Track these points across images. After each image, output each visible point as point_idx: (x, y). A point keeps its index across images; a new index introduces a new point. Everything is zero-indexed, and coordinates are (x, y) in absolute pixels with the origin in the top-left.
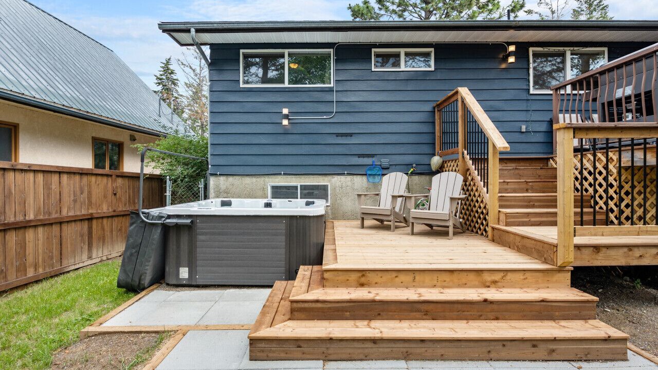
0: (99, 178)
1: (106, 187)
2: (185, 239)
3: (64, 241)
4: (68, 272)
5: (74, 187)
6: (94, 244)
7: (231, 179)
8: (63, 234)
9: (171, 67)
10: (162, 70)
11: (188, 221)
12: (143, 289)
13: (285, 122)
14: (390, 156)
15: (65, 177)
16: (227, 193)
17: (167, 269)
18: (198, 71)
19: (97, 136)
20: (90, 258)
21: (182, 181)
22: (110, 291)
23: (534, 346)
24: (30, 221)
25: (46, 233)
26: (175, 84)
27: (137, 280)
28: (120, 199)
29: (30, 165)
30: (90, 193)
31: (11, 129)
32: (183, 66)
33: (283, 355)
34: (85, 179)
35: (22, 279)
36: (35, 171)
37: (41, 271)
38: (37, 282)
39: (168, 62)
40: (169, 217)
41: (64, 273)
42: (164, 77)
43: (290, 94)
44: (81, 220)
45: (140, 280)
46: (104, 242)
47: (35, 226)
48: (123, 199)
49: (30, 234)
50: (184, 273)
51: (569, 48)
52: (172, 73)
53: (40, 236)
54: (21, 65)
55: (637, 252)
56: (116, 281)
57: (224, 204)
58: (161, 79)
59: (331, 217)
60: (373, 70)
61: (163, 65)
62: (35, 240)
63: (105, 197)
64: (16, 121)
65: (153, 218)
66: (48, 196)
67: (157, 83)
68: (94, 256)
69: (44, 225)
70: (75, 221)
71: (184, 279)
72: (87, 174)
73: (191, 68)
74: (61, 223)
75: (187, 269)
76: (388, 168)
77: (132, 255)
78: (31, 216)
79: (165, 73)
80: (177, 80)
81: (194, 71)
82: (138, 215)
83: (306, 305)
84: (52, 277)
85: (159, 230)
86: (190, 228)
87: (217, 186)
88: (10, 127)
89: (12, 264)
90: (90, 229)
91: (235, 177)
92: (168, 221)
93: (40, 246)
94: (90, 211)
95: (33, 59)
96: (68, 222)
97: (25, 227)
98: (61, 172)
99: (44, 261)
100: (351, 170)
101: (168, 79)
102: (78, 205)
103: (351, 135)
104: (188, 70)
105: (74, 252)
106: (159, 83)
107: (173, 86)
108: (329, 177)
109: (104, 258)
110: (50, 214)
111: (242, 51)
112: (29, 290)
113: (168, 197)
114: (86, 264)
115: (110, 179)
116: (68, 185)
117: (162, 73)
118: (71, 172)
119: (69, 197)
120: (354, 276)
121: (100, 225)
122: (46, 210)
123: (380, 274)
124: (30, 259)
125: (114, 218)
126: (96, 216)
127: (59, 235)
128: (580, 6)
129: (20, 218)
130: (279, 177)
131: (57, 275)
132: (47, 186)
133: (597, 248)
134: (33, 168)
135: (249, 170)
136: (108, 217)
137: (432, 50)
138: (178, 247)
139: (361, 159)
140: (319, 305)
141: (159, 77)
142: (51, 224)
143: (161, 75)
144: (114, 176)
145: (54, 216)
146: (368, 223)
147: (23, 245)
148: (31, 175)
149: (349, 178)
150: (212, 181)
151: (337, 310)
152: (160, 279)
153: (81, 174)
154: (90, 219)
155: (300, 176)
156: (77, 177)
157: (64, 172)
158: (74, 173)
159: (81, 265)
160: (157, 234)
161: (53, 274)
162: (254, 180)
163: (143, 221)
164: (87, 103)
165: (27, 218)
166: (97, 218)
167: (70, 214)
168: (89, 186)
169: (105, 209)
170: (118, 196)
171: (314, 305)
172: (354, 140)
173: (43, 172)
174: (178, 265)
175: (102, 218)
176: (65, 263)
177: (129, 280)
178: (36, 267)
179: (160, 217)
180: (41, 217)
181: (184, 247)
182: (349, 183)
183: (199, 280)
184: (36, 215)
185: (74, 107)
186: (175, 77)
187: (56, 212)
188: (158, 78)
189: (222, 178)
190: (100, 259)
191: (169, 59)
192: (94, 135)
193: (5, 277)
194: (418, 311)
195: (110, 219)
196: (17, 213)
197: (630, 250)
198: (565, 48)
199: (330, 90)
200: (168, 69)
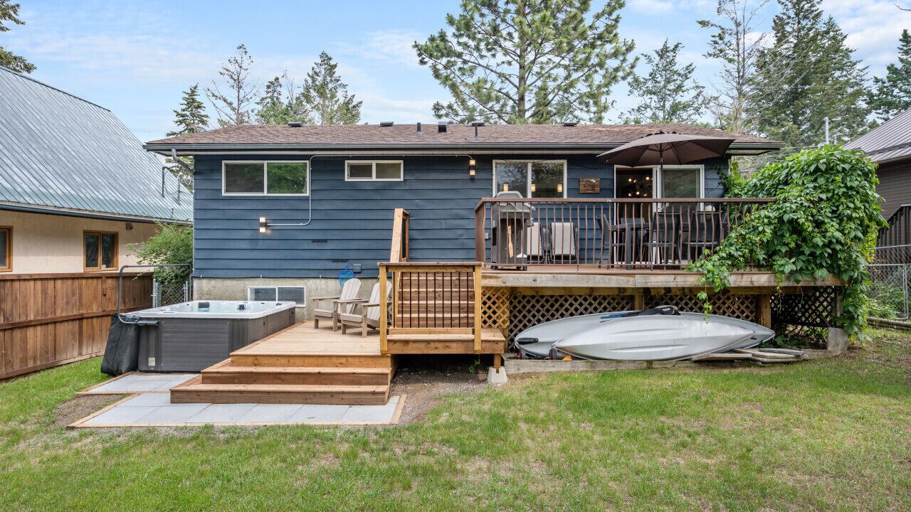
0: (90, 281)
1: (96, 289)
2: (153, 335)
3: (57, 338)
4: (62, 365)
5: (67, 291)
6: (85, 342)
7: (213, 282)
8: (57, 332)
9: (198, 98)
10: (186, 102)
11: (155, 322)
12: (121, 374)
13: (262, 230)
14: (362, 261)
15: (59, 283)
16: (210, 294)
17: (139, 360)
18: (235, 105)
19: (89, 229)
20: (80, 354)
21: (169, 282)
22: (95, 376)
23: (332, 396)
24: (31, 321)
25: (43, 332)
26: (203, 122)
27: (116, 367)
28: (110, 299)
29: (31, 275)
30: (81, 295)
31: (5, 233)
32: (215, 98)
33: (189, 400)
34: (77, 282)
35: (24, 369)
36: (35, 280)
37: (38, 363)
38: (35, 372)
39: (193, 92)
40: (141, 319)
41: (57, 366)
42: (188, 113)
43: (268, 202)
44: (73, 320)
45: (118, 366)
46: (93, 340)
47: (35, 326)
48: (113, 299)
49: (30, 332)
50: (152, 362)
51: (529, 161)
52: (199, 107)
53: (39, 333)
54: (14, 168)
55: (432, 345)
56: (100, 368)
57: (201, 306)
58: (183, 116)
59: (306, 317)
60: (346, 180)
61: (187, 96)
62: (35, 337)
63: (95, 297)
64: (10, 224)
65: (129, 320)
66: (45, 300)
67: (177, 122)
68: (84, 352)
69: (41, 325)
70: (67, 321)
71: (152, 367)
72: (78, 278)
73: (225, 100)
74: (55, 323)
75: (154, 359)
76: (360, 273)
77: (112, 347)
78: (32, 317)
79: (189, 107)
80: (207, 116)
81: (230, 104)
82: (117, 317)
83: (211, 375)
84: (48, 369)
85: (133, 329)
86: (156, 327)
87: (200, 288)
88: (4, 230)
89: (17, 355)
90: (81, 327)
91: (217, 280)
92: (140, 322)
93: (38, 342)
94: (81, 312)
95: (24, 156)
96: (61, 322)
97: (27, 327)
98: (55, 278)
99: (41, 355)
100: (325, 274)
101: (193, 115)
102: (70, 307)
103: (325, 241)
104: (220, 103)
105: (66, 348)
106: (181, 122)
107: (201, 125)
108: (306, 281)
109: (94, 355)
110: (46, 315)
111: (224, 162)
112: (31, 377)
113: (154, 299)
114: (77, 359)
115: (100, 281)
116: (62, 288)
117: (184, 107)
118: (64, 278)
119: (63, 300)
120: (250, 360)
121: (90, 323)
122: (43, 311)
123: (267, 358)
124: (30, 353)
125: (103, 318)
126: (86, 316)
127: (53, 333)
128: (785, 11)
129: (23, 319)
130: (258, 280)
131: (51, 368)
132: (44, 292)
133: (406, 342)
134: (32, 278)
135: (230, 273)
136: (97, 317)
137: (402, 162)
138: (148, 343)
139: (335, 264)
140: (219, 375)
141: (180, 112)
142: (47, 324)
143: (183, 110)
144: (104, 278)
145: (50, 316)
146: (322, 323)
147: (25, 341)
148: (32, 282)
149: (323, 281)
150: (196, 283)
151: (230, 378)
152: (134, 368)
153: (73, 278)
154: (81, 319)
155: (278, 279)
156: (70, 282)
157: (58, 279)
158: (67, 278)
159: (72, 360)
160: (131, 333)
161: (48, 366)
162: (234, 282)
163: (121, 322)
164: (78, 198)
165: (28, 319)
166: (87, 318)
167: (64, 315)
168: (80, 289)
169: (95, 309)
170: (107, 296)
171: (215, 375)
172: (329, 246)
173: (42, 279)
174: (147, 356)
175: (92, 317)
176: (58, 357)
177: (110, 367)
178: (35, 359)
179: (134, 319)
180: (39, 318)
181: (152, 341)
182: (324, 286)
183: (164, 367)
184: (35, 317)
185: (66, 206)
186: (203, 113)
187: (52, 313)
188: (178, 114)
189: (205, 281)
190: (89, 356)
191: (195, 88)
192: (85, 229)
193: (12, 366)
194: (280, 379)
195: (100, 319)
196: (21, 315)
197: (429, 344)
198: (526, 161)
199: (306, 199)
200: (194, 101)
